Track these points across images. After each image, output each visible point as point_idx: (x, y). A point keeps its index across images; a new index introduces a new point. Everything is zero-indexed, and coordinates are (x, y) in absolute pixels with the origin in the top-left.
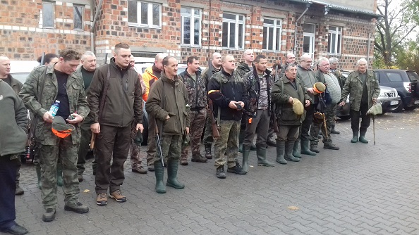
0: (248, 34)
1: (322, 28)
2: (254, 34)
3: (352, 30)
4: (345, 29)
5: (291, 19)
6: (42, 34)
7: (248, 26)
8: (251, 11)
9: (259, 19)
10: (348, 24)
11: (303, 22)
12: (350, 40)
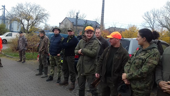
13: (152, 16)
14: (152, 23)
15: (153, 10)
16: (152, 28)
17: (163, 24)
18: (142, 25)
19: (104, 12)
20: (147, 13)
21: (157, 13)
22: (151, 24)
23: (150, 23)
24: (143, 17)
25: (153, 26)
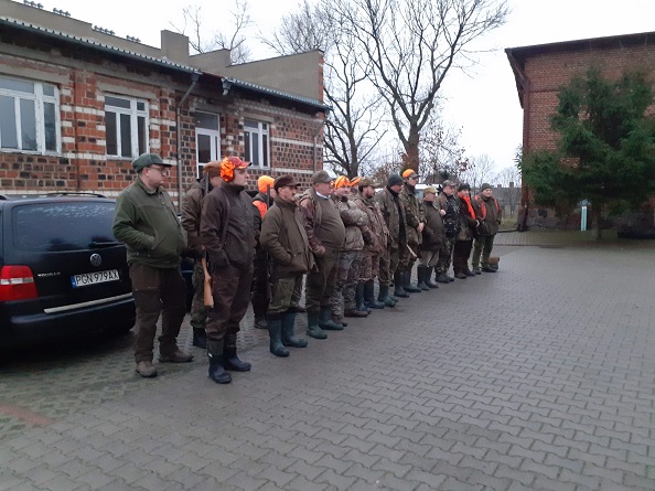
0: (68, 124)
1: (231, 123)
2: (83, 124)
3: (285, 128)
4: (273, 127)
5: (166, 101)
7: (67, 109)
8: (72, 78)
9: (92, 95)
10: (277, 118)
11: (192, 109)
12: (283, 144)
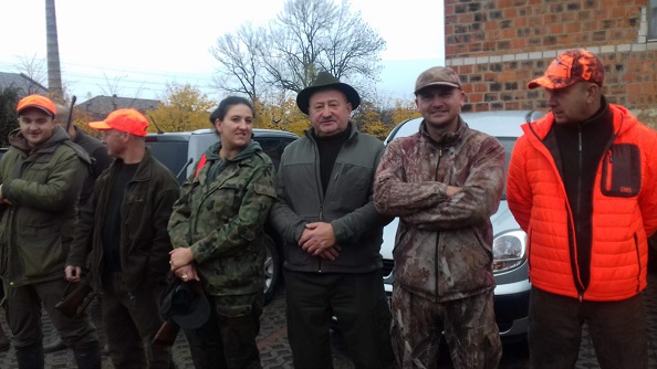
6: (643, 55)
13: (244, 50)
14: (250, 76)
15: (247, 30)
16: (250, 93)
17: (284, 78)
18: (214, 84)
19: (56, 36)
20: (229, 38)
21: (261, 39)
22: (244, 80)
23: (241, 76)
24: (216, 56)
25: (253, 86)
